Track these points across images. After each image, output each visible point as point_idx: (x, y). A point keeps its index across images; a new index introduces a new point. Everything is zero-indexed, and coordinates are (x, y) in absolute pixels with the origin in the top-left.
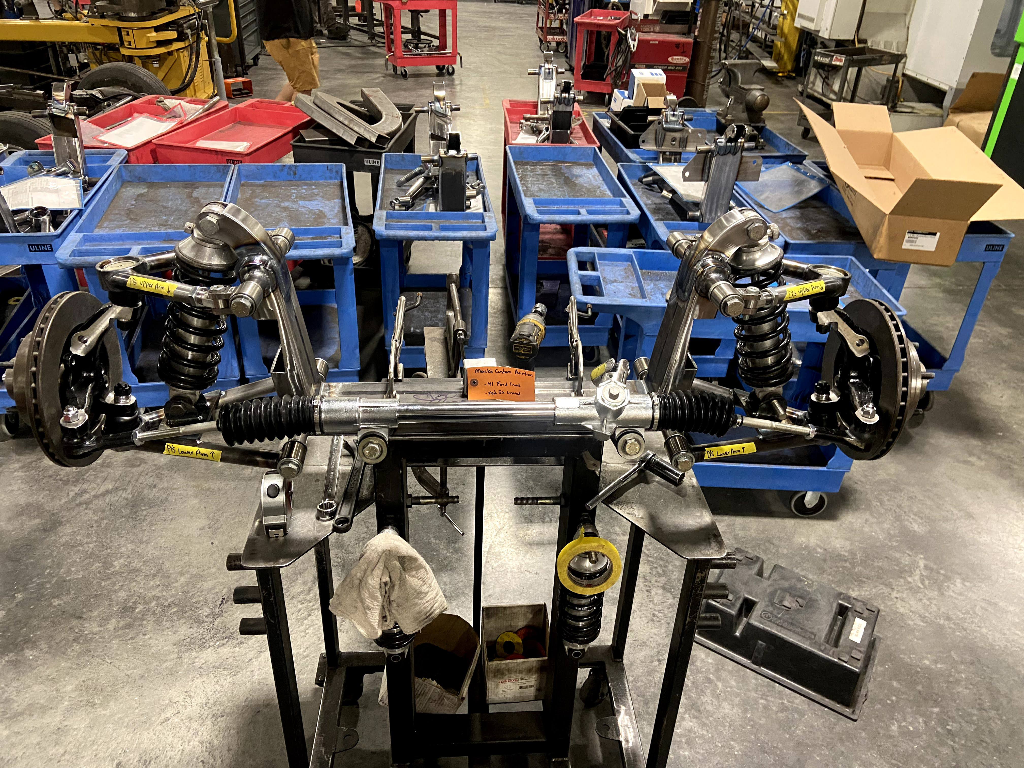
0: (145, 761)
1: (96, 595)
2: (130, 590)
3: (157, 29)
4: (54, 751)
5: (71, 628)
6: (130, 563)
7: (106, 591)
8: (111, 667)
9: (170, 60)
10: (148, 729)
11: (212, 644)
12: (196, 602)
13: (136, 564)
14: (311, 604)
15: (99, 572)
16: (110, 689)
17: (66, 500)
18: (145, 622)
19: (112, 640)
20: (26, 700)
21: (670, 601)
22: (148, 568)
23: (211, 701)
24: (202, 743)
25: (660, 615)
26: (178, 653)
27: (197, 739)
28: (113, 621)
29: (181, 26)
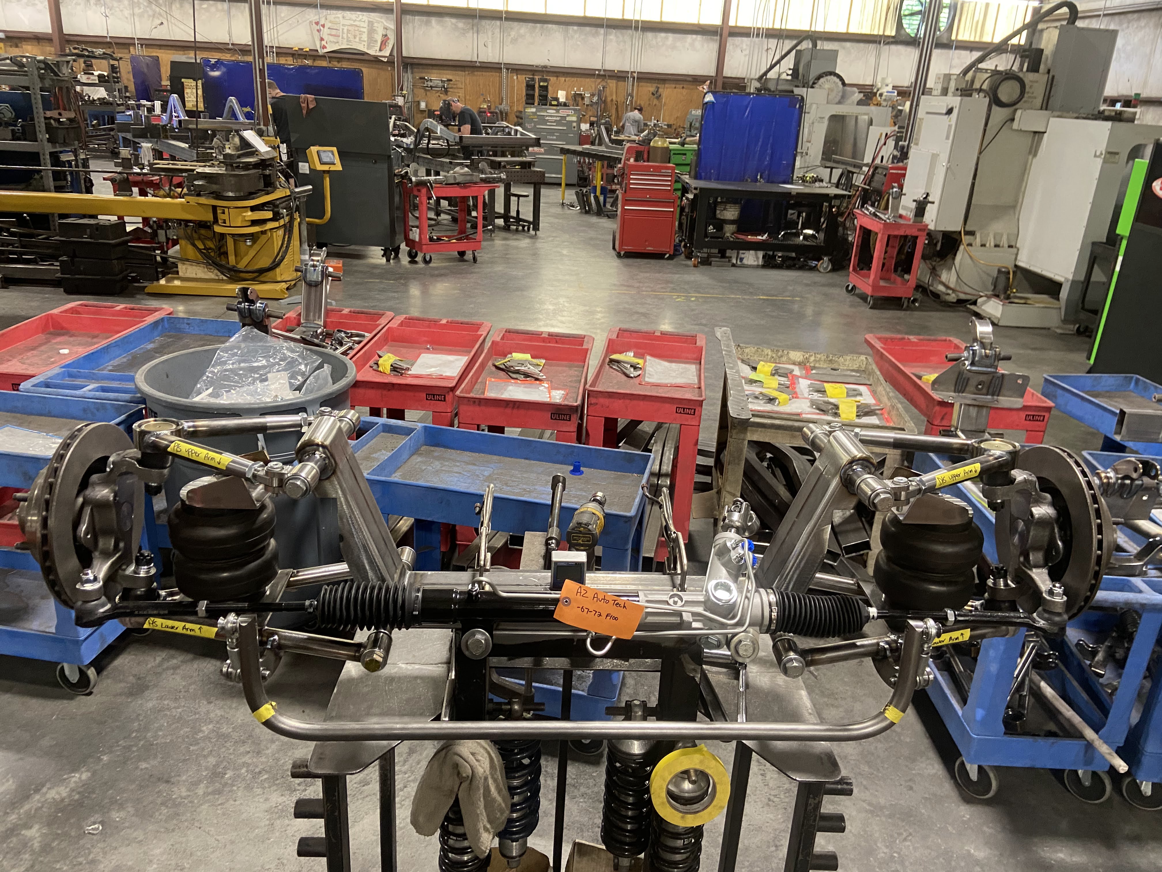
1: (185, 760)
2: (219, 755)
3: (253, 209)
5: (159, 792)
6: (219, 728)
7: (195, 756)
8: (199, 832)
9: (263, 238)
14: (407, 776)
15: (188, 737)
16: (199, 853)
17: (153, 664)
18: (235, 788)
19: (201, 805)
20: (113, 862)
21: (787, 786)
25: (775, 799)
26: (269, 819)
29: (277, 206)
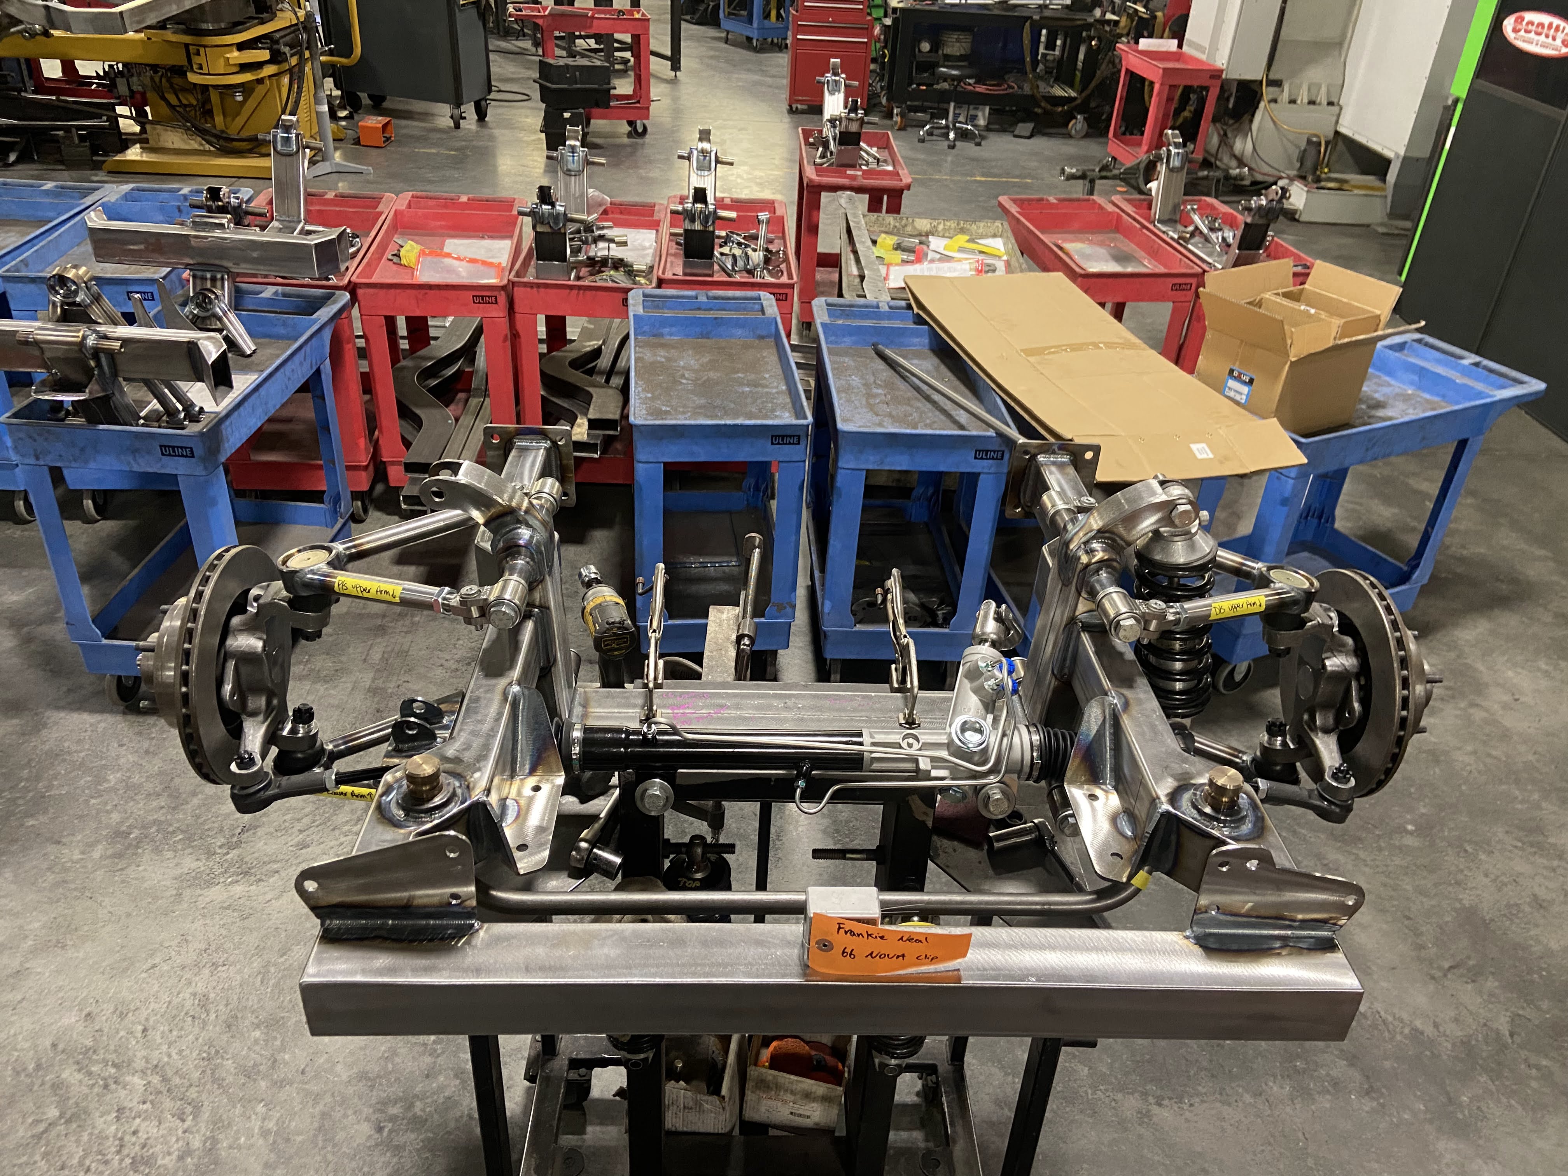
0: (121, 1013)
1: (82, 816)
2: (125, 810)
3: (241, 47)
4: (10, 996)
5: (45, 855)
7: (94, 812)
8: (89, 903)
9: (260, 91)
10: (130, 976)
11: (222, 880)
12: (209, 829)
13: (136, 779)
16: (86, 928)
18: (140, 851)
19: (96, 870)
22: (151, 785)
23: (213, 947)
24: (194, 995)
26: (177, 889)
27: (190, 990)
28: (100, 847)
29: (276, 42)
